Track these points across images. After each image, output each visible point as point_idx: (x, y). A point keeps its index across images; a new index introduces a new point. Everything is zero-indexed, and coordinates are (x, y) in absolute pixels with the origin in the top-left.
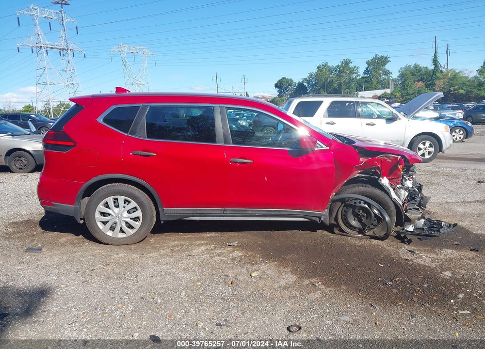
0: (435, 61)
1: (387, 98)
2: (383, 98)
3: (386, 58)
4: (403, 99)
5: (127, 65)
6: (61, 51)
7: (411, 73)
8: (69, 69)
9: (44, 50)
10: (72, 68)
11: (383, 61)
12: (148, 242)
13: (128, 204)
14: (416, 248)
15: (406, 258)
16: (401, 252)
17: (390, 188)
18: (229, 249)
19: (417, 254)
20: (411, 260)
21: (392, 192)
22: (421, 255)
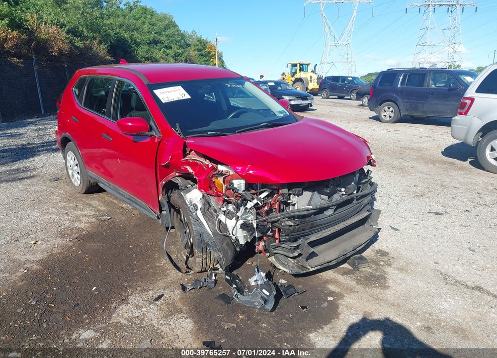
6: (450, 7)
8: (453, 27)
9: (431, 8)
10: (457, 25)
12: (91, 196)
13: (75, 159)
14: (179, 299)
15: (132, 299)
16: (150, 292)
17: (200, 206)
18: (93, 220)
19: (150, 303)
20: (123, 303)
21: (199, 213)
22: (152, 306)
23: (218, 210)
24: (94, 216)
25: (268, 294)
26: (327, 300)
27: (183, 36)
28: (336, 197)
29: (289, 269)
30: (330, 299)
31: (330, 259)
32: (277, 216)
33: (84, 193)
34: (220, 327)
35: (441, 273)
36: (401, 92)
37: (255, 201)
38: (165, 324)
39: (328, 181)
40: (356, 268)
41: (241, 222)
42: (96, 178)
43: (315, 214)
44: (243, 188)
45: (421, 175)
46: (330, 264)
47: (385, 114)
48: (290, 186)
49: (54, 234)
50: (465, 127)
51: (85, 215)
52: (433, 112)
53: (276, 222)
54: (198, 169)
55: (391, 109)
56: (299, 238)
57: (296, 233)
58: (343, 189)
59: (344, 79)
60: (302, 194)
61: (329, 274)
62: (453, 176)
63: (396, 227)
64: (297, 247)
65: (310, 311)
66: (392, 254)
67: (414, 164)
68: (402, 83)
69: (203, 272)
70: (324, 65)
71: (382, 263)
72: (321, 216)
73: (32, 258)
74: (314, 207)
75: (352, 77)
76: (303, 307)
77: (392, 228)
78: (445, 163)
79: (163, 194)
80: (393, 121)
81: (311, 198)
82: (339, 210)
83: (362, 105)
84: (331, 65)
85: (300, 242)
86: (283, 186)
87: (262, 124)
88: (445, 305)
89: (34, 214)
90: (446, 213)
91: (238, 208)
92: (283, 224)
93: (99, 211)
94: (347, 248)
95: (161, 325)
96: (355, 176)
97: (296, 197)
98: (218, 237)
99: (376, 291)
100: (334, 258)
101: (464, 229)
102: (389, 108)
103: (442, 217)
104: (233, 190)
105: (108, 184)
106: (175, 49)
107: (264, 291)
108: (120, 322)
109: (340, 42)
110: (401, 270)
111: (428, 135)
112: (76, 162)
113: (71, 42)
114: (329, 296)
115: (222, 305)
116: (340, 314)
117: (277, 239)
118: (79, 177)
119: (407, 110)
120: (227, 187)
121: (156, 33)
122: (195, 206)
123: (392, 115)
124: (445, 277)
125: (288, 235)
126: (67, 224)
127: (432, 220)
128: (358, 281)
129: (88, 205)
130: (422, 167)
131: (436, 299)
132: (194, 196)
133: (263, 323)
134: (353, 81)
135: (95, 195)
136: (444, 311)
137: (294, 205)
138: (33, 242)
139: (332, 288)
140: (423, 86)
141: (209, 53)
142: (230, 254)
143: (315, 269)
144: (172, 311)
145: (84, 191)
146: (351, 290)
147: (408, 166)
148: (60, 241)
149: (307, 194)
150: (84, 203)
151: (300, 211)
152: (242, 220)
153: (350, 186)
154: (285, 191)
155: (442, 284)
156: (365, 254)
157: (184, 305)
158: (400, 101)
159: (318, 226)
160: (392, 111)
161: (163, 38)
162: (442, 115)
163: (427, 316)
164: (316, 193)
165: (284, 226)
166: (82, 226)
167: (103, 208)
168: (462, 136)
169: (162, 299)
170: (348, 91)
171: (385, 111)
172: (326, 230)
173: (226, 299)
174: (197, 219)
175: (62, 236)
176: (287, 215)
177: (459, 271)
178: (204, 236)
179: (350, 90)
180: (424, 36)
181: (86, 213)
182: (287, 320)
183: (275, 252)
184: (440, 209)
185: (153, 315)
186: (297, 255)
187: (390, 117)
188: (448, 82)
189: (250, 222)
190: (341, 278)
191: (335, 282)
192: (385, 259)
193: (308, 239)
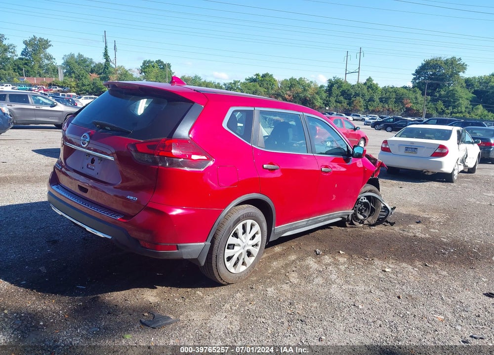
0: (106, 55)
1: (59, 86)
2: (54, 85)
3: (47, 41)
4: (79, 90)
7: (76, 62)
11: (45, 44)
13: (252, 227)
148: (377, 263)
175: (368, 264)
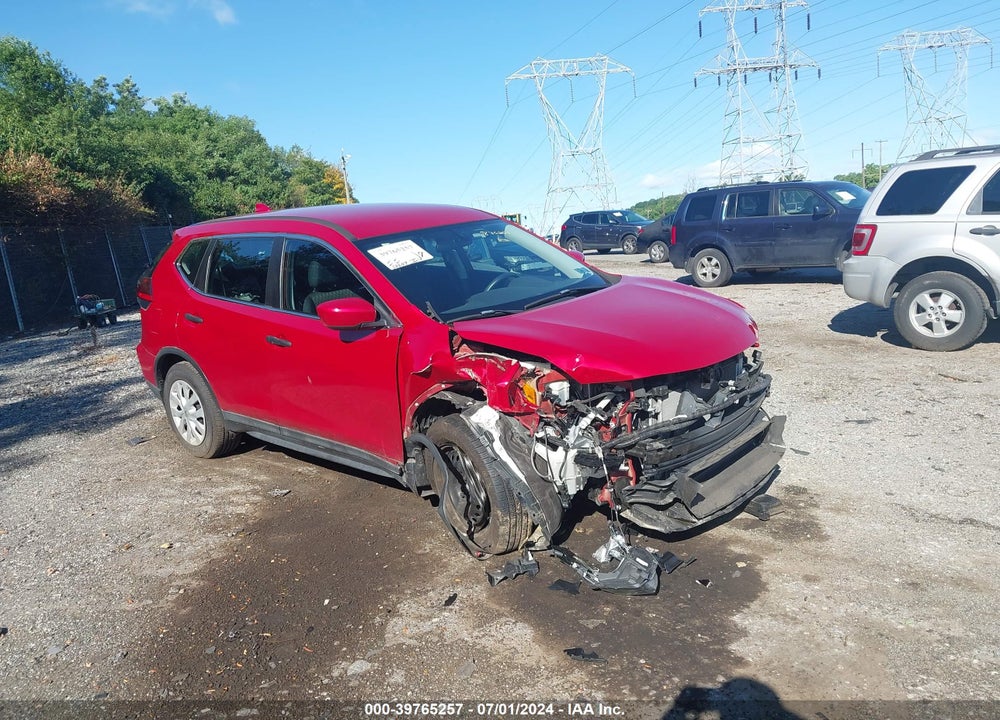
5: (914, 79)
6: (773, 72)
8: (783, 106)
9: (739, 76)
10: (789, 103)
12: (227, 460)
13: (191, 393)
14: (488, 598)
15: (403, 607)
16: (431, 594)
17: (496, 435)
18: (257, 498)
19: (441, 610)
20: (393, 616)
21: (498, 446)
22: (446, 614)
23: (526, 438)
24: (255, 493)
25: (646, 565)
26: (737, 568)
27: (276, 157)
28: (721, 397)
29: (663, 525)
30: (741, 565)
31: (724, 504)
32: (633, 437)
33: (213, 457)
34: (581, 627)
35: (903, 508)
36: (729, 229)
37: (592, 416)
38: (483, 636)
39: (705, 370)
40: (762, 517)
41: (573, 453)
42: (247, 423)
43: (691, 428)
44: (566, 396)
45: (808, 366)
46: (726, 511)
47: (704, 271)
48: (648, 383)
49: (195, 529)
50: (868, 276)
51: (237, 493)
52: (792, 259)
53: (631, 446)
54: (485, 371)
55: (715, 261)
56: (672, 471)
57: (668, 463)
58: (731, 382)
59: (605, 216)
60: (667, 396)
61: (722, 531)
62: (862, 362)
63: (802, 450)
64: (670, 488)
65: (716, 586)
66: (813, 488)
67: (789, 349)
68: (729, 213)
69: (510, 552)
70: (554, 194)
71: (802, 504)
72: (701, 430)
73: (179, 571)
74: (691, 416)
75: (621, 212)
76: (705, 582)
77: (796, 451)
78: (841, 342)
79: (412, 428)
80: (720, 283)
81: (681, 402)
82: (728, 419)
83: (651, 261)
84: (568, 193)
85: (673, 477)
86: (636, 385)
87: (563, 292)
88: (927, 551)
89: (138, 501)
90: (875, 419)
91: (564, 429)
92: (648, 447)
93: (261, 483)
94: (746, 484)
95: (477, 637)
96: (737, 362)
97: (660, 401)
98: (536, 484)
99: (812, 545)
100: (730, 501)
101: (914, 440)
102: (710, 260)
103: (872, 427)
104: (552, 402)
105: (275, 430)
106: (264, 183)
107: (638, 560)
108: (404, 644)
109: (580, 148)
110: (838, 510)
111: (792, 301)
112: (196, 397)
113: (70, 184)
114: (739, 561)
115: (564, 597)
116: (766, 584)
117: (631, 479)
118: (202, 427)
119: (744, 260)
120: (542, 396)
121: (223, 156)
122: (489, 435)
123: (718, 271)
124: (911, 512)
125: (657, 466)
126: (211, 510)
127: (857, 433)
128: (774, 534)
129: (231, 475)
130: (804, 353)
131: (911, 545)
132: (485, 417)
133: (649, 612)
134: (622, 219)
135: (234, 459)
136: (929, 559)
137: (656, 416)
138: (166, 546)
139: (737, 549)
140: (767, 215)
141: (330, 186)
142: (557, 514)
143: (704, 521)
144: (484, 617)
145: (212, 454)
146: (770, 549)
147: (780, 354)
148: (213, 540)
149: (674, 396)
150: (222, 474)
151: (668, 425)
152: (576, 450)
153: (741, 377)
154: (641, 392)
155: (911, 522)
156: (771, 492)
157: (501, 605)
158: (729, 245)
159: (700, 447)
160: (717, 265)
161: (238, 164)
162: (808, 263)
163: (905, 568)
164: (687, 394)
165: (650, 451)
166: (241, 510)
167: (263, 478)
168: (865, 291)
169: (457, 601)
170: (618, 238)
171: (703, 266)
172: (711, 455)
173: (570, 587)
174: (495, 459)
175: (214, 530)
176: (650, 433)
177: (928, 500)
178: (513, 484)
179: (621, 237)
180: (734, 127)
181: (235, 488)
182: (685, 603)
183: (632, 500)
184: (864, 415)
185: (455, 625)
186: (671, 501)
187: (714, 275)
188: (808, 203)
189: (590, 451)
190: (746, 535)
191: (738, 541)
192: (804, 497)
193: (687, 471)
